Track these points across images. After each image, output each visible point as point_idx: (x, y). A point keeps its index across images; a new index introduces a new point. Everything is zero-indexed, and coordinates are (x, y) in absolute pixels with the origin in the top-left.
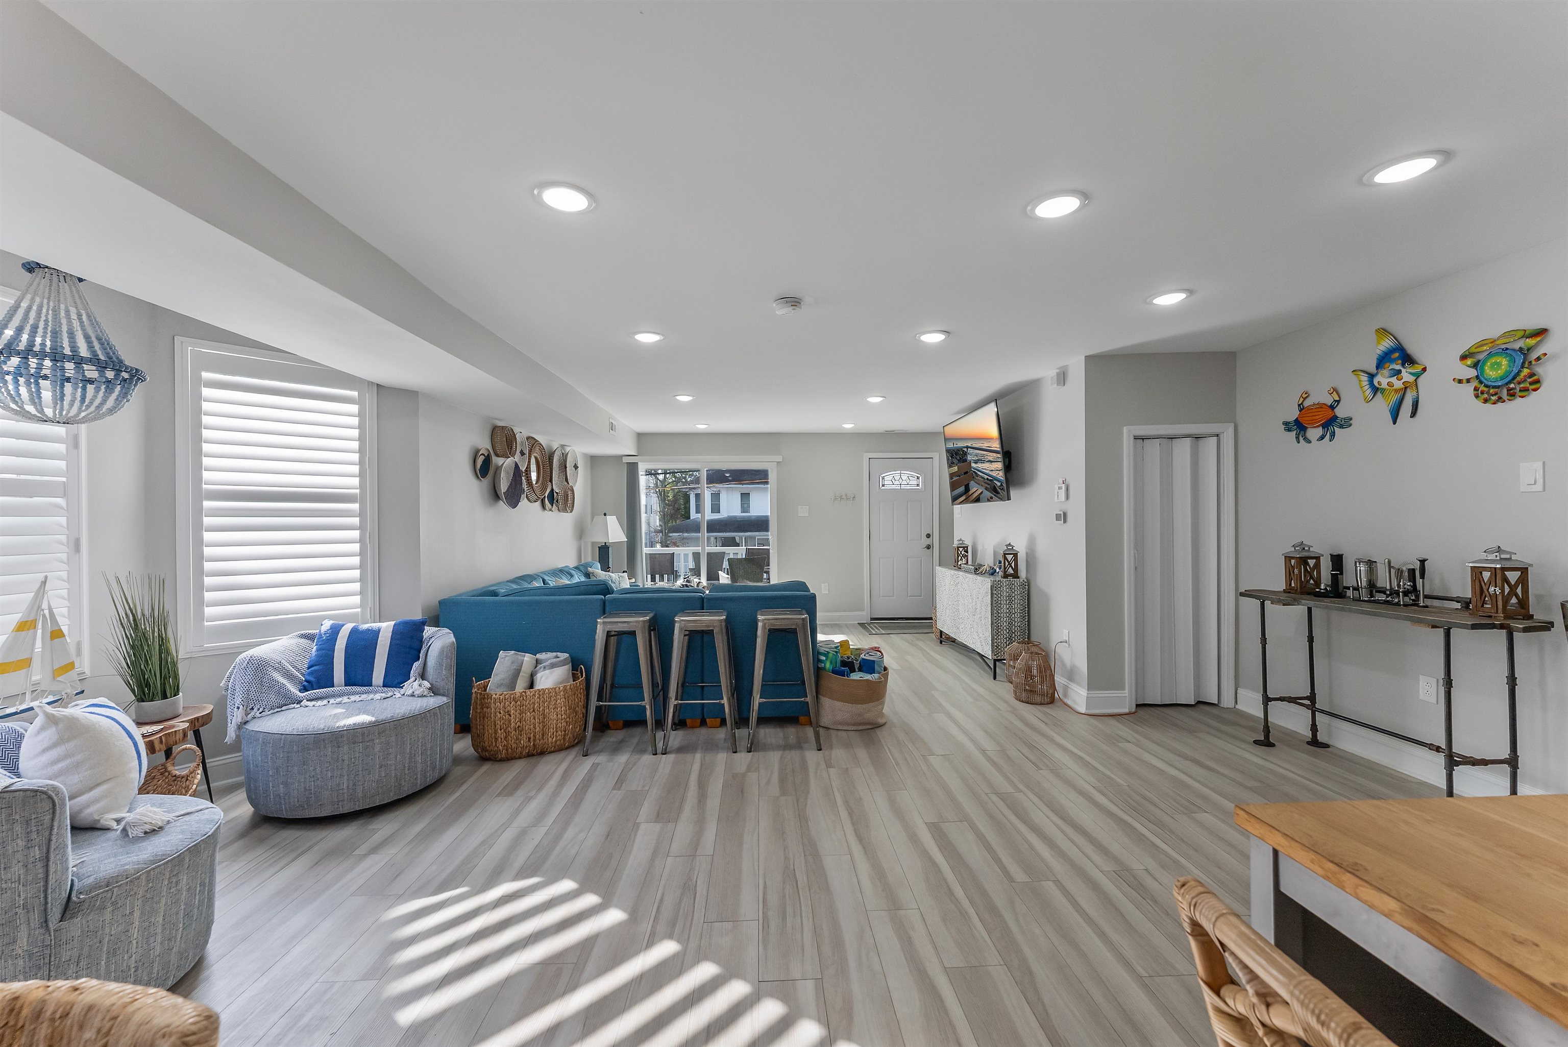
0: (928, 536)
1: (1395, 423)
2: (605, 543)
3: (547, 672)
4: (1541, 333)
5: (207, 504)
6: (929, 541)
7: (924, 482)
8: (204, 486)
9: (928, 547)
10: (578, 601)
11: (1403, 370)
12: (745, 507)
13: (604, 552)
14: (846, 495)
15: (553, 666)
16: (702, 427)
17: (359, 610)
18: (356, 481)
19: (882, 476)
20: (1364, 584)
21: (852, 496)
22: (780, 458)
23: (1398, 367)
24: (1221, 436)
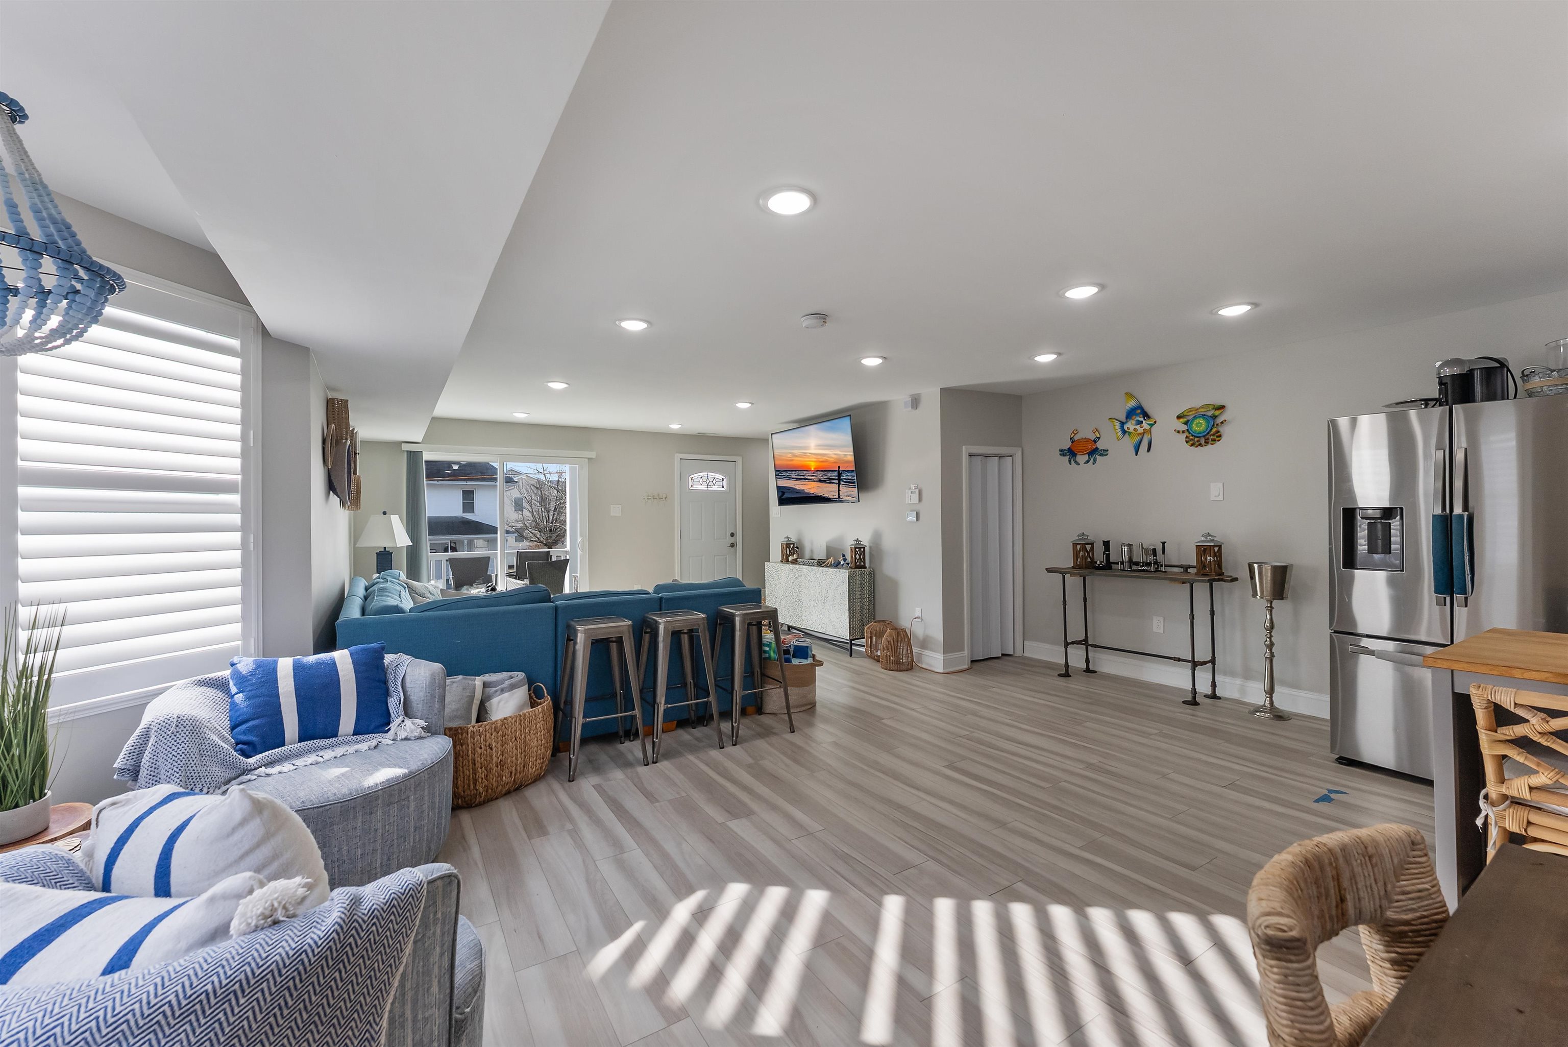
0: (732, 535)
1: (1136, 455)
2: (385, 548)
3: (506, 695)
4: (1222, 407)
5: (23, 491)
6: (732, 540)
7: (729, 484)
8: (20, 463)
9: (732, 545)
10: (526, 611)
11: (1144, 422)
12: (469, 506)
13: (384, 559)
14: (658, 495)
15: (513, 687)
16: (520, 416)
17: (240, 642)
18: (237, 463)
19: (691, 476)
20: (1127, 560)
21: (664, 496)
22: (593, 455)
23: (1142, 419)
24: (1014, 456)
